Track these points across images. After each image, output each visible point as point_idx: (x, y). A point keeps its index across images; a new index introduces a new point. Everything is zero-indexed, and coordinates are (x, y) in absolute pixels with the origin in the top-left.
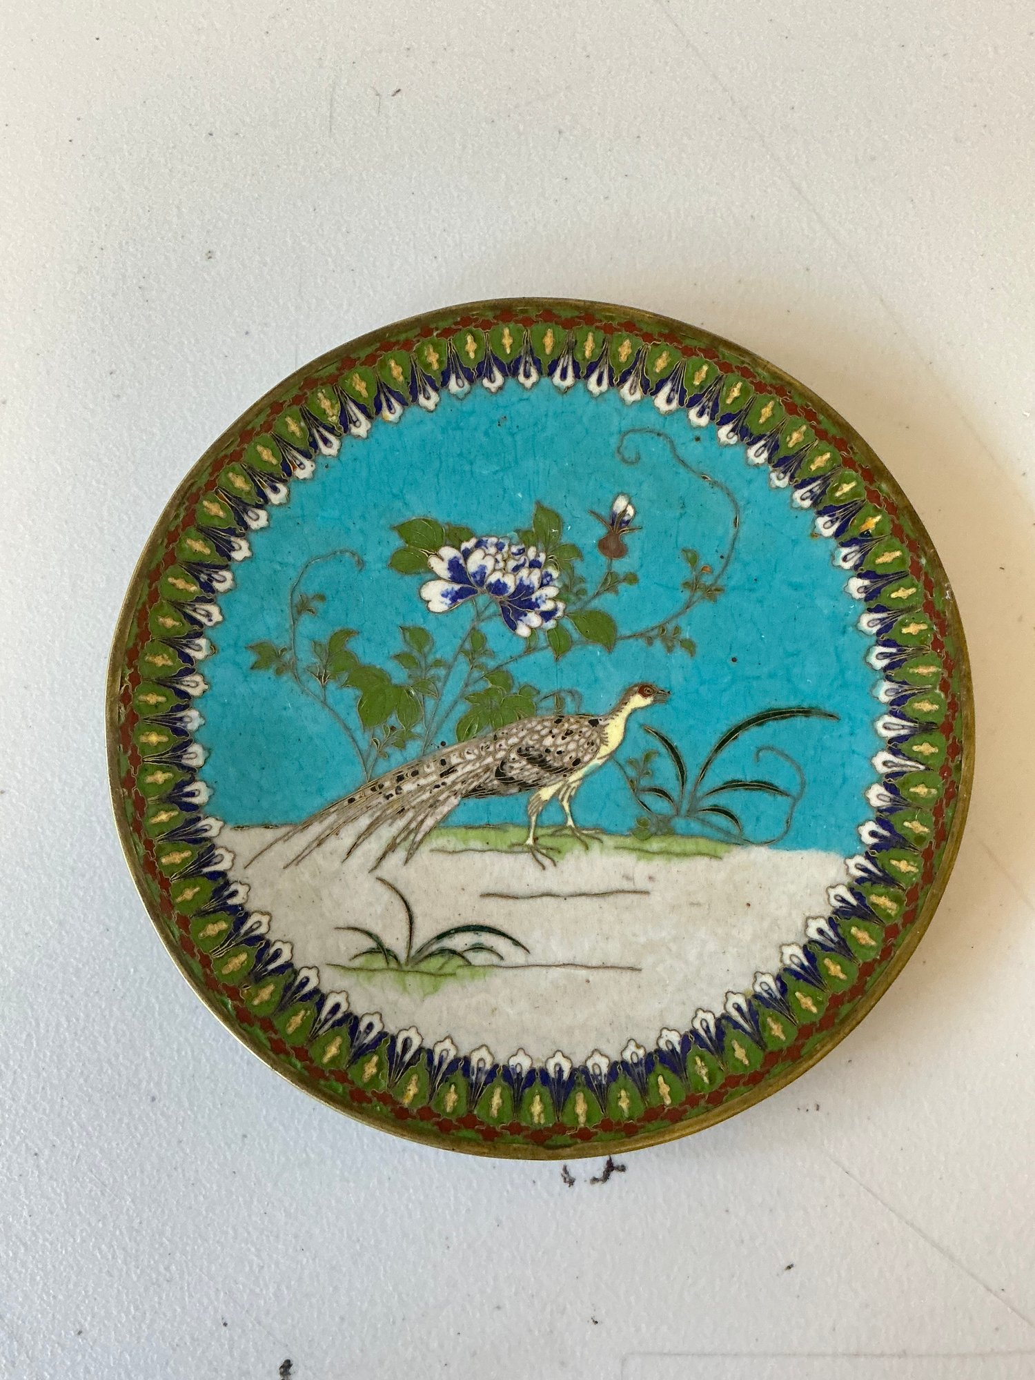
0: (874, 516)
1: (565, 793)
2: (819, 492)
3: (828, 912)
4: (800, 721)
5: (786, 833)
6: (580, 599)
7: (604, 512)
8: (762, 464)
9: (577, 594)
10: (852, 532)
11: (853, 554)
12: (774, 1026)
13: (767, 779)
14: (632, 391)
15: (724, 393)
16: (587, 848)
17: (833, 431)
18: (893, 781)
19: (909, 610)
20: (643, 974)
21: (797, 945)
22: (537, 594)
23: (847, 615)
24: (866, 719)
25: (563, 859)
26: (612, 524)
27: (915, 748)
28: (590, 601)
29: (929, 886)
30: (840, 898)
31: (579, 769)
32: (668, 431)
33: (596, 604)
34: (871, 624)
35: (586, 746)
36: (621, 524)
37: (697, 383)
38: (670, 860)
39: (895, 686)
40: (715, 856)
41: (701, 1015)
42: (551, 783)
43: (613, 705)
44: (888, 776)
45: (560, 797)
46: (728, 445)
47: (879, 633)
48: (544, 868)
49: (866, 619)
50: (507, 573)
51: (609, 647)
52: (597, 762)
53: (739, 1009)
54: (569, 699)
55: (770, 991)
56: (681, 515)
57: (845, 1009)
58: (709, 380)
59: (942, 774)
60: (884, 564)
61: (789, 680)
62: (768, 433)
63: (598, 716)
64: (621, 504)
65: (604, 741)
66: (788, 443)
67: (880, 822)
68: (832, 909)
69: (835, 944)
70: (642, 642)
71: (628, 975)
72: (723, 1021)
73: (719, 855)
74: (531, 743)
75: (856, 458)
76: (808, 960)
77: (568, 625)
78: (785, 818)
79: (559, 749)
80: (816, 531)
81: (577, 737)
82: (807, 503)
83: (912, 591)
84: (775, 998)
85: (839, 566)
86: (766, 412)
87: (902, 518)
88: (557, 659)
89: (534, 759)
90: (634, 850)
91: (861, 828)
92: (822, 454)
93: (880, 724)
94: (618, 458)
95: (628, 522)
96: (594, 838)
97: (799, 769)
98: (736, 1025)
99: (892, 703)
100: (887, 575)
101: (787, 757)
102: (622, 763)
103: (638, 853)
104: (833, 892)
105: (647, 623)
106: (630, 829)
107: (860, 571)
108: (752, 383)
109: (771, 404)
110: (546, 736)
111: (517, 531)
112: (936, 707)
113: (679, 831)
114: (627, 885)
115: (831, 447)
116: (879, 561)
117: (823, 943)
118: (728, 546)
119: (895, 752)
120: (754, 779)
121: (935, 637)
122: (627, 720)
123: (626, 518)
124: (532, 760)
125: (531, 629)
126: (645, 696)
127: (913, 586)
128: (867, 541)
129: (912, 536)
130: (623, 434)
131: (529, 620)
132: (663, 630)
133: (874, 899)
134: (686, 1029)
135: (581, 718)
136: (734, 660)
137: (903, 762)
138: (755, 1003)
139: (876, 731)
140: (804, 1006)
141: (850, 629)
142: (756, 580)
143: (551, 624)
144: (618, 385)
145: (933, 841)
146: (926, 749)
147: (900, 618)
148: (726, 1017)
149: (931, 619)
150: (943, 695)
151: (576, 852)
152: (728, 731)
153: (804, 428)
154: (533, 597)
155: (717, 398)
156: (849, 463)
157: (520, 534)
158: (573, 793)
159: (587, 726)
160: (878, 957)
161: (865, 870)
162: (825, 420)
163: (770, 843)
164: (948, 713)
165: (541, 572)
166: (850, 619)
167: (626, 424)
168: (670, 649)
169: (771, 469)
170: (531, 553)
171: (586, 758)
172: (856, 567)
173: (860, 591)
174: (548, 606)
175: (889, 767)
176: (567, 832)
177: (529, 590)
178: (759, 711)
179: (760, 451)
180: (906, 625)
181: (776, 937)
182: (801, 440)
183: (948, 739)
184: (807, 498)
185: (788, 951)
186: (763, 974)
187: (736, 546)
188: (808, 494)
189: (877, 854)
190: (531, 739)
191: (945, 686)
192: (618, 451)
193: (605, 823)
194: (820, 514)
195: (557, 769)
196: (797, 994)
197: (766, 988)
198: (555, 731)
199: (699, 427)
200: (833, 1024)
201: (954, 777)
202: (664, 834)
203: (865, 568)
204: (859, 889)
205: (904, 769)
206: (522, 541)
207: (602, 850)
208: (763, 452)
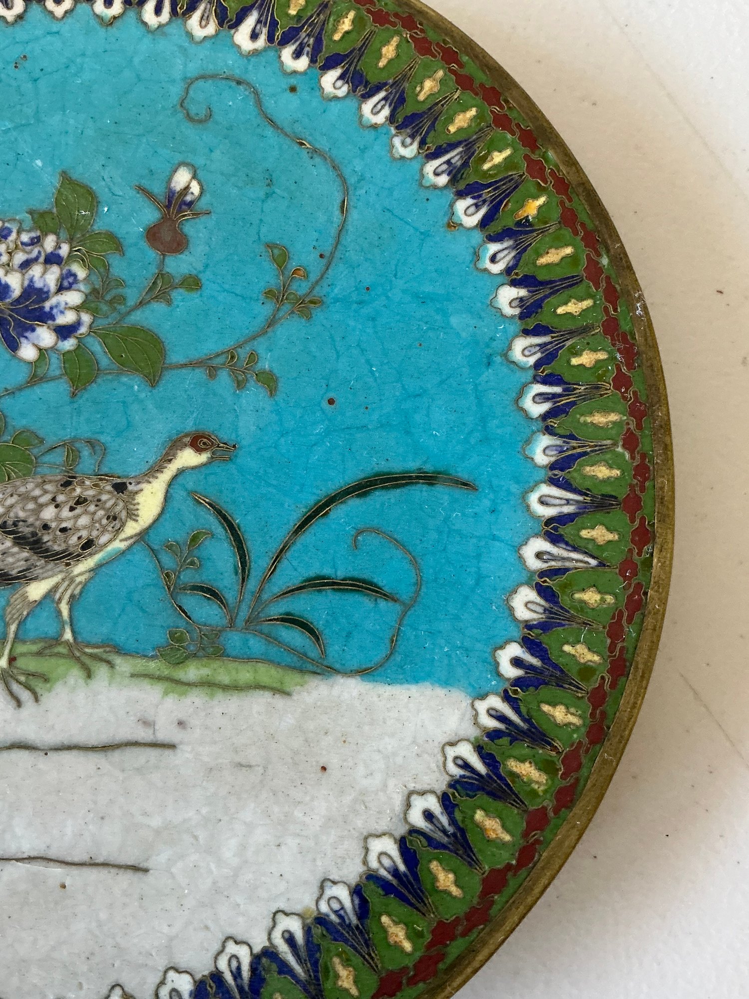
0: (536, 198)
1: (66, 590)
2: (459, 164)
3: (441, 785)
4: (419, 492)
5: (388, 658)
6: (115, 309)
7: (158, 189)
8: (383, 125)
9: (111, 302)
10: (505, 221)
11: (506, 252)
12: (343, 972)
13: (366, 575)
14: (204, 23)
15: (330, 26)
16: (89, 675)
17: (480, 77)
18: (549, 582)
19: (584, 330)
20: (150, 878)
21: (391, 835)
22: (53, 301)
23: (492, 339)
24: (515, 488)
25: (49, 690)
26: (168, 207)
27: (584, 533)
28: (128, 313)
29: (597, 747)
30: (460, 762)
31: (91, 555)
32: (252, 78)
33: (138, 317)
34: (527, 353)
35: (104, 521)
36: (180, 207)
37: (293, 12)
38: (212, 696)
39: (559, 442)
40: (282, 691)
41: (231, 948)
42: (45, 575)
43: (151, 462)
44: (543, 574)
45: (57, 596)
46: (336, 98)
47: (537, 365)
48: (19, 703)
49: (520, 344)
50: (13, 270)
51: (153, 381)
52: (119, 545)
53: (290, 940)
54: (86, 452)
55: (342, 912)
56: (268, 196)
57: (455, 948)
58: (310, 7)
59: (622, 573)
60: (548, 265)
61: (408, 433)
62: (391, 81)
63: (127, 477)
64: (182, 178)
65: (132, 515)
66: (418, 95)
67: (528, 643)
68: (448, 778)
69: (448, 836)
70: (200, 374)
71: (125, 879)
72: (264, 960)
73: (288, 690)
74: (22, 514)
75: (512, 115)
76: (406, 861)
77: (96, 346)
78: (388, 635)
79: (64, 525)
80: (455, 219)
81: (92, 508)
82: (443, 180)
83: (588, 303)
84: (349, 925)
85: (486, 270)
86: (389, 51)
87: (575, 199)
88: (74, 395)
89: (23, 538)
90: (160, 679)
91: (499, 652)
92: (465, 110)
93: (533, 498)
94: (181, 116)
95: (190, 204)
96: (101, 660)
97: (414, 562)
98: (284, 968)
99: (552, 467)
100: (551, 282)
101: (399, 544)
102: (156, 547)
103: (167, 684)
104: (451, 752)
105: (211, 346)
106: (157, 648)
107: (513, 277)
108: (369, 11)
109: (395, 41)
110: (47, 505)
111: (31, 212)
112: (616, 473)
113: (229, 651)
114: (143, 735)
115: (478, 100)
116: (543, 261)
117: (431, 834)
118: (331, 241)
119: (555, 539)
120: (349, 575)
121: (619, 369)
122: (170, 485)
123: (189, 198)
124: (20, 541)
125: (40, 350)
126: (199, 450)
127: (590, 296)
128: (527, 233)
129: (590, 226)
130: (190, 82)
131: (38, 337)
132: (233, 357)
133: (514, 766)
134: (203, 969)
135: (101, 480)
136: (331, 402)
137: (565, 554)
138: (318, 931)
139: (528, 507)
140: (391, 940)
141: (498, 359)
142: (368, 289)
143: (69, 344)
144: (184, 14)
145: (607, 677)
146: (600, 534)
147: (568, 343)
148: (269, 953)
149: (614, 345)
150: (627, 456)
151: (71, 681)
152: (316, 504)
153: (440, 73)
154: (47, 305)
155: (320, 33)
156: (502, 122)
157: (36, 216)
158: (77, 591)
159: (109, 492)
160: (514, 862)
161: (502, 718)
162: (470, 61)
163: (365, 672)
164: (635, 481)
165: (61, 270)
166: (498, 345)
167: (193, 69)
168: (240, 385)
169: (393, 131)
170: (49, 243)
171: (103, 539)
172: (508, 271)
173: (513, 304)
174: (68, 318)
175: (546, 561)
176: (62, 650)
177: (42, 294)
178: (362, 475)
179: (379, 106)
180: (578, 354)
181: (361, 824)
182: (436, 90)
183: (633, 520)
184: (443, 172)
185: (378, 846)
186: (334, 883)
187: (343, 241)
188: (445, 167)
189: (521, 694)
190: (23, 509)
191: (630, 442)
192: (182, 106)
193: (121, 638)
194: (461, 195)
195: (57, 554)
196: (385, 919)
197: (336, 906)
198: (61, 498)
199: (295, 72)
200: (435, 973)
201: (640, 578)
202: (208, 657)
203: (520, 272)
204: (492, 748)
205: (568, 564)
206: (36, 226)
207: (112, 677)
208: (383, 107)
